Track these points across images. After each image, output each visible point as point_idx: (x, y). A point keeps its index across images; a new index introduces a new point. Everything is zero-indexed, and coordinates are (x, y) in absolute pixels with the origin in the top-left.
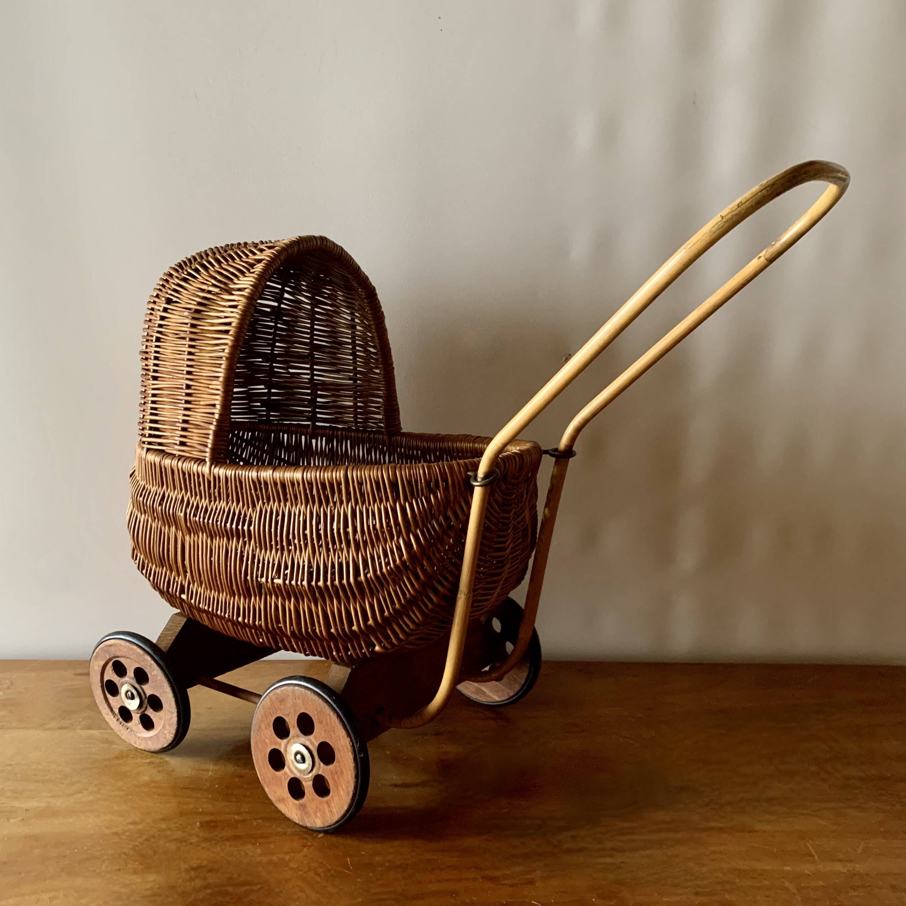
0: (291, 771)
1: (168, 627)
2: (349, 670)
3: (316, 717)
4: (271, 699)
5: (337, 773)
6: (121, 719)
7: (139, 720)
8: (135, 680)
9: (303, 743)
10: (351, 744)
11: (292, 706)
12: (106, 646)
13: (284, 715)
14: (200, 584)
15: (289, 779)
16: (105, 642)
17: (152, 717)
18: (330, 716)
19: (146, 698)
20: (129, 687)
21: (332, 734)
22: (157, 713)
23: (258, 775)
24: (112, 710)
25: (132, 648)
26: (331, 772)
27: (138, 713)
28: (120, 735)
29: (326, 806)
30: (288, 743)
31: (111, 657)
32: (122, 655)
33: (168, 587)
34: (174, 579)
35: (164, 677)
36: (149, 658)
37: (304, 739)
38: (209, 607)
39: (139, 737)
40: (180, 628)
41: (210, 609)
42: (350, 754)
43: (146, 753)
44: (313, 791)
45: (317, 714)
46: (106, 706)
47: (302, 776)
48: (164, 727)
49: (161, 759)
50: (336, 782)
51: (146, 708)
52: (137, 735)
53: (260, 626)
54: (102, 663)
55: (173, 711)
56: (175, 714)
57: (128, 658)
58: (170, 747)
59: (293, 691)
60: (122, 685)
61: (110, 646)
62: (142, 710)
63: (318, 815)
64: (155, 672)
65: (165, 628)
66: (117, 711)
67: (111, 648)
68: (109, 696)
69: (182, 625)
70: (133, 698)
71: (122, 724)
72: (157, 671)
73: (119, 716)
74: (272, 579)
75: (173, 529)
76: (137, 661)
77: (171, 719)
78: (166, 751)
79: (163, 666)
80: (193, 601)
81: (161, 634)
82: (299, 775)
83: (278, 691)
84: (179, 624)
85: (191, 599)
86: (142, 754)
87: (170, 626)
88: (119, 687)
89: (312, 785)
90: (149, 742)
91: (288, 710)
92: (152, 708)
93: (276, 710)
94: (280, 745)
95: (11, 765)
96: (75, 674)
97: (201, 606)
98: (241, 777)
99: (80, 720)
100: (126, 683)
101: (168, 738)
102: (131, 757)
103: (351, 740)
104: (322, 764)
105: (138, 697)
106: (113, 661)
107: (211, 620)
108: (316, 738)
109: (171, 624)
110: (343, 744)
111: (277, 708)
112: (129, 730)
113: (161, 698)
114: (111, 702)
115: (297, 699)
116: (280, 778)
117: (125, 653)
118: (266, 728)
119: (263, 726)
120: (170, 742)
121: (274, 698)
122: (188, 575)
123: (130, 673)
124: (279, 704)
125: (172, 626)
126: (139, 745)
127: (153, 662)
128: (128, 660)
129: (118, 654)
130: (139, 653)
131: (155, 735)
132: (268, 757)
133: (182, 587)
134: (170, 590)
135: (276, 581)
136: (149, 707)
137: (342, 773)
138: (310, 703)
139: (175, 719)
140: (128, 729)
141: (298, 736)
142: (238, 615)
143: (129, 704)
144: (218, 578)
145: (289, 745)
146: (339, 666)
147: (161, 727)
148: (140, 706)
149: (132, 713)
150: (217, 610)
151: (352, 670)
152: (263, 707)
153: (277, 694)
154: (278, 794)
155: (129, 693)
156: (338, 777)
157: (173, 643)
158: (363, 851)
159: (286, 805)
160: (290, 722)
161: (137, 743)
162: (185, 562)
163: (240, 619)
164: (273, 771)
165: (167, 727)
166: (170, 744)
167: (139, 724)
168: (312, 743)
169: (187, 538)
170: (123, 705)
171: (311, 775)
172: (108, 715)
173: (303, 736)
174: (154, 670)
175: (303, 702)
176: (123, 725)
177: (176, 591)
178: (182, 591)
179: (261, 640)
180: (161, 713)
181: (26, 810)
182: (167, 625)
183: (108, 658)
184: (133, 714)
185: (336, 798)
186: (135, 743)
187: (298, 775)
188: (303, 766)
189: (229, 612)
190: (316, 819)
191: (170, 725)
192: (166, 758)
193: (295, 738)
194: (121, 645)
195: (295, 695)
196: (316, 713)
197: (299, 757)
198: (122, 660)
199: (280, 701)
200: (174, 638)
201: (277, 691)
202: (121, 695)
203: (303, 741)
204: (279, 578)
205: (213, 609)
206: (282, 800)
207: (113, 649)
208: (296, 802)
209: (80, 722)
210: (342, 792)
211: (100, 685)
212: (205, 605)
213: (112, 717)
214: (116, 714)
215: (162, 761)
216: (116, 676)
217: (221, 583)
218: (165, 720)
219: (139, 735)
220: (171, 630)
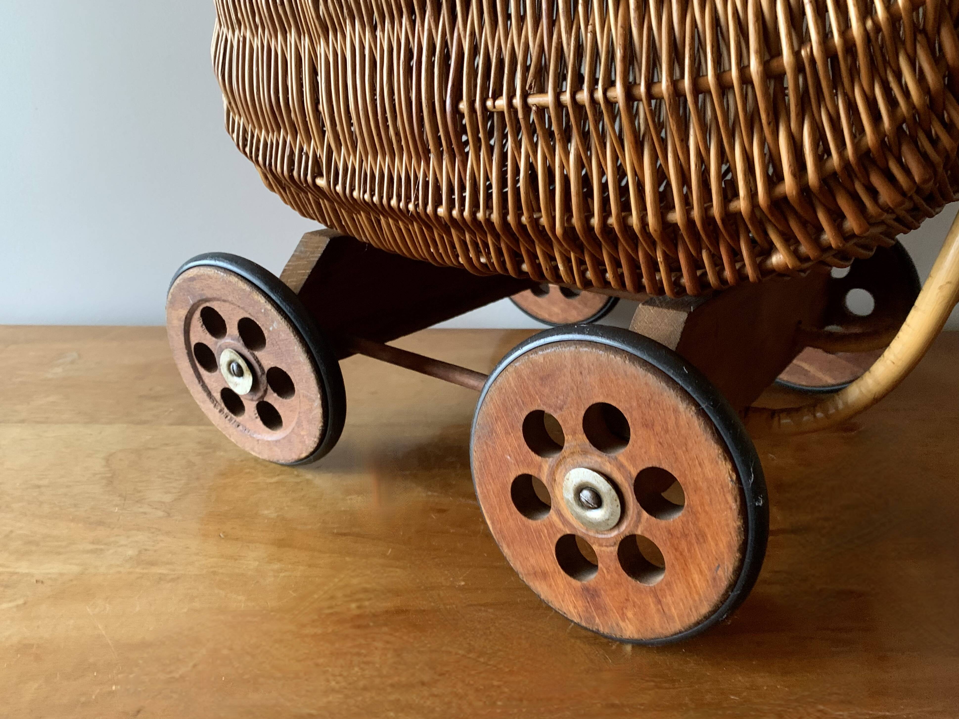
0: (565, 521)
1: (298, 253)
2: (683, 316)
3: (635, 414)
4: (516, 371)
5: (686, 536)
6: (226, 410)
7: (256, 411)
8: (242, 342)
9: (596, 467)
10: (734, 477)
11: (572, 389)
12: (184, 281)
13: (550, 407)
14: (352, 146)
15: (559, 536)
16: (183, 274)
17: (277, 407)
18: (676, 410)
19: (263, 373)
20: (232, 354)
21: (680, 452)
22: (284, 400)
23: (489, 522)
24: (209, 394)
25: (230, 282)
26: (669, 532)
27: (252, 400)
28: (228, 436)
29: (650, 601)
30: (559, 464)
31: (196, 300)
32: (215, 296)
33: (291, 170)
34: (301, 150)
35: (292, 335)
36: (262, 300)
37: (599, 460)
38: (372, 195)
39: (258, 440)
40: (320, 255)
41: (376, 199)
42: (730, 499)
43: (274, 465)
44: (619, 565)
45: (639, 406)
46: (199, 388)
47: (591, 534)
48: (299, 424)
49: (298, 476)
50: (681, 554)
51: (266, 391)
52: (255, 436)
53: (488, 221)
54: (183, 313)
55: (313, 396)
56: (318, 403)
57: (224, 301)
58: (311, 457)
59: (576, 358)
60: (221, 350)
61: (192, 279)
62: (260, 394)
63: (630, 614)
64: (275, 325)
65: (293, 256)
66: (217, 396)
67: (194, 283)
68: (202, 371)
69: (321, 250)
70: (240, 373)
71: (229, 417)
72: (279, 323)
73: (223, 405)
74: (525, 96)
75: (292, 37)
76: (241, 306)
77: (311, 410)
78: (305, 464)
79: (289, 314)
80: (339, 188)
81: (287, 266)
82: (584, 531)
83: (539, 357)
84: (317, 247)
85: (336, 183)
86: (266, 466)
87: (301, 252)
88: (216, 355)
89: (615, 553)
90: (276, 449)
91: (561, 397)
92: (275, 390)
93: (530, 395)
94: (540, 467)
95: (39, 487)
97: (355, 194)
98: (442, 511)
99: (171, 410)
100: (227, 348)
101: (307, 442)
102: (247, 473)
103: (735, 469)
104: (645, 515)
105: (249, 372)
106: (201, 308)
107: (376, 227)
108: (632, 459)
109: (303, 249)
110: (710, 475)
111: (533, 392)
112: (240, 427)
113: (289, 374)
114: (206, 381)
115: (585, 372)
116: (538, 532)
117: (218, 293)
118: (507, 433)
119: (499, 428)
120: (311, 450)
121: (525, 372)
122: (329, 134)
123: (232, 329)
124: (538, 384)
125: (306, 252)
126: (259, 453)
127: (269, 307)
128: (227, 305)
129: (208, 294)
130: (244, 290)
131: (284, 438)
132: (510, 490)
133: (317, 161)
134: (295, 173)
135: (534, 100)
136: (270, 390)
137: (701, 537)
138: (621, 382)
139: (318, 411)
140: (238, 426)
141: (585, 453)
142: (438, 203)
143: (236, 385)
144: (390, 123)
145: (561, 468)
146: (655, 308)
147: (293, 424)
148: (255, 387)
149: (242, 399)
150: (389, 199)
151: (690, 314)
152: (500, 389)
153: (534, 364)
154: (532, 561)
155: (234, 365)
156: (690, 544)
157: (307, 280)
158: (733, 695)
159: (551, 586)
160: (565, 421)
161: (256, 449)
162: (321, 107)
163: (442, 211)
164: (524, 518)
165: (305, 423)
166: (312, 453)
167: (256, 418)
168: (621, 467)
169: (321, 49)
170: (227, 387)
171: (615, 533)
172: (204, 402)
173: (598, 452)
174: (273, 322)
175: (601, 381)
176: (230, 420)
177: (306, 175)
178: (318, 173)
179: (483, 260)
180: (292, 401)
181: (37, 581)
182: (295, 251)
183: (191, 302)
184: (246, 403)
185: (679, 589)
186: (253, 449)
187: (581, 530)
188: (596, 515)
189: (417, 198)
190: (623, 620)
191: (309, 422)
192: (308, 475)
193: (576, 457)
194: (210, 277)
195: (581, 365)
196: (635, 404)
197: (586, 495)
198: (215, 306)
199: (542, 379)
200: (309, 271)
201: (533, 356)
202: (220, 369)
203: (596, 461)
204: (542, 90)
205: (381, 198)
206: (544, 575)
207: (197, 285)
208: (575, 583)
209: (171, 412)
210: (696, 577)
211: (185, 351)
212: (365, 192)
213: (212, 406)
214: (217, 402)
215: (298, 480)
216: (209, 336)
217: (397, 134)
218: (299, 413)
219: (259, 437)
220: (303, 258)
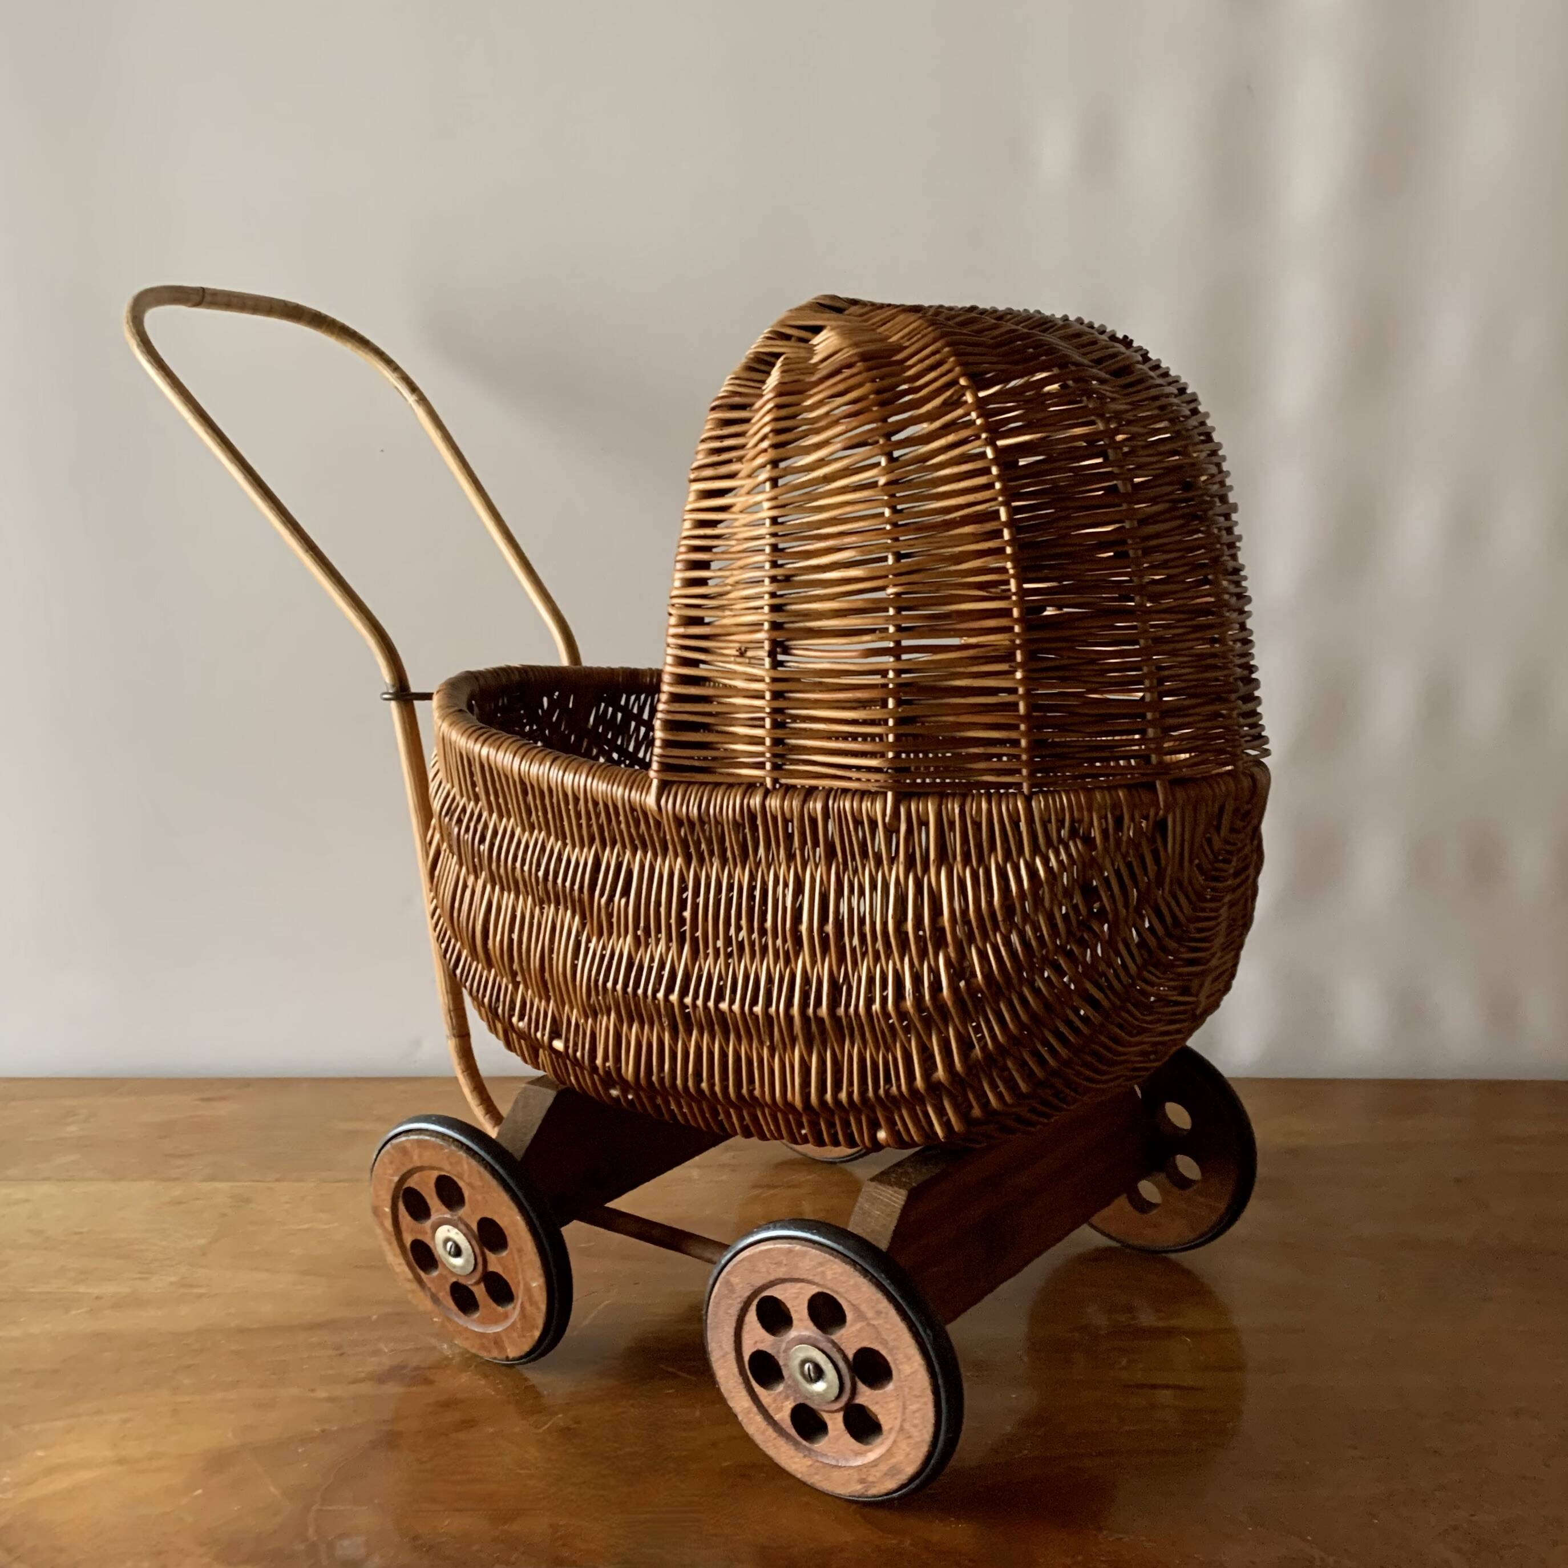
96: (203, 1100)
